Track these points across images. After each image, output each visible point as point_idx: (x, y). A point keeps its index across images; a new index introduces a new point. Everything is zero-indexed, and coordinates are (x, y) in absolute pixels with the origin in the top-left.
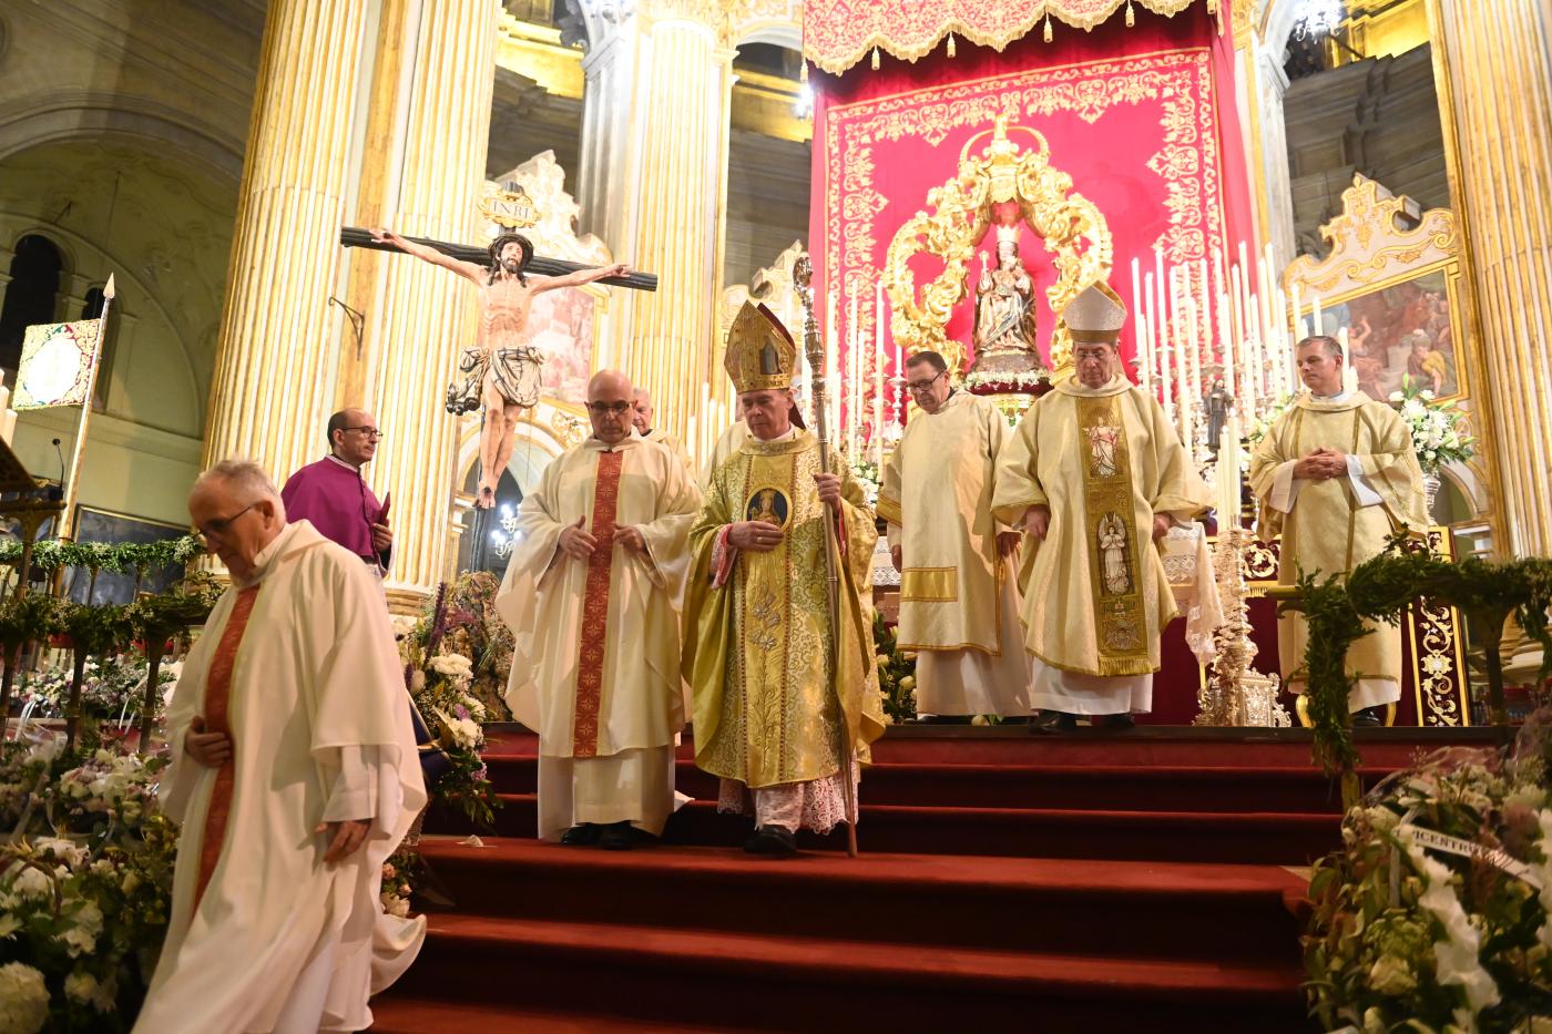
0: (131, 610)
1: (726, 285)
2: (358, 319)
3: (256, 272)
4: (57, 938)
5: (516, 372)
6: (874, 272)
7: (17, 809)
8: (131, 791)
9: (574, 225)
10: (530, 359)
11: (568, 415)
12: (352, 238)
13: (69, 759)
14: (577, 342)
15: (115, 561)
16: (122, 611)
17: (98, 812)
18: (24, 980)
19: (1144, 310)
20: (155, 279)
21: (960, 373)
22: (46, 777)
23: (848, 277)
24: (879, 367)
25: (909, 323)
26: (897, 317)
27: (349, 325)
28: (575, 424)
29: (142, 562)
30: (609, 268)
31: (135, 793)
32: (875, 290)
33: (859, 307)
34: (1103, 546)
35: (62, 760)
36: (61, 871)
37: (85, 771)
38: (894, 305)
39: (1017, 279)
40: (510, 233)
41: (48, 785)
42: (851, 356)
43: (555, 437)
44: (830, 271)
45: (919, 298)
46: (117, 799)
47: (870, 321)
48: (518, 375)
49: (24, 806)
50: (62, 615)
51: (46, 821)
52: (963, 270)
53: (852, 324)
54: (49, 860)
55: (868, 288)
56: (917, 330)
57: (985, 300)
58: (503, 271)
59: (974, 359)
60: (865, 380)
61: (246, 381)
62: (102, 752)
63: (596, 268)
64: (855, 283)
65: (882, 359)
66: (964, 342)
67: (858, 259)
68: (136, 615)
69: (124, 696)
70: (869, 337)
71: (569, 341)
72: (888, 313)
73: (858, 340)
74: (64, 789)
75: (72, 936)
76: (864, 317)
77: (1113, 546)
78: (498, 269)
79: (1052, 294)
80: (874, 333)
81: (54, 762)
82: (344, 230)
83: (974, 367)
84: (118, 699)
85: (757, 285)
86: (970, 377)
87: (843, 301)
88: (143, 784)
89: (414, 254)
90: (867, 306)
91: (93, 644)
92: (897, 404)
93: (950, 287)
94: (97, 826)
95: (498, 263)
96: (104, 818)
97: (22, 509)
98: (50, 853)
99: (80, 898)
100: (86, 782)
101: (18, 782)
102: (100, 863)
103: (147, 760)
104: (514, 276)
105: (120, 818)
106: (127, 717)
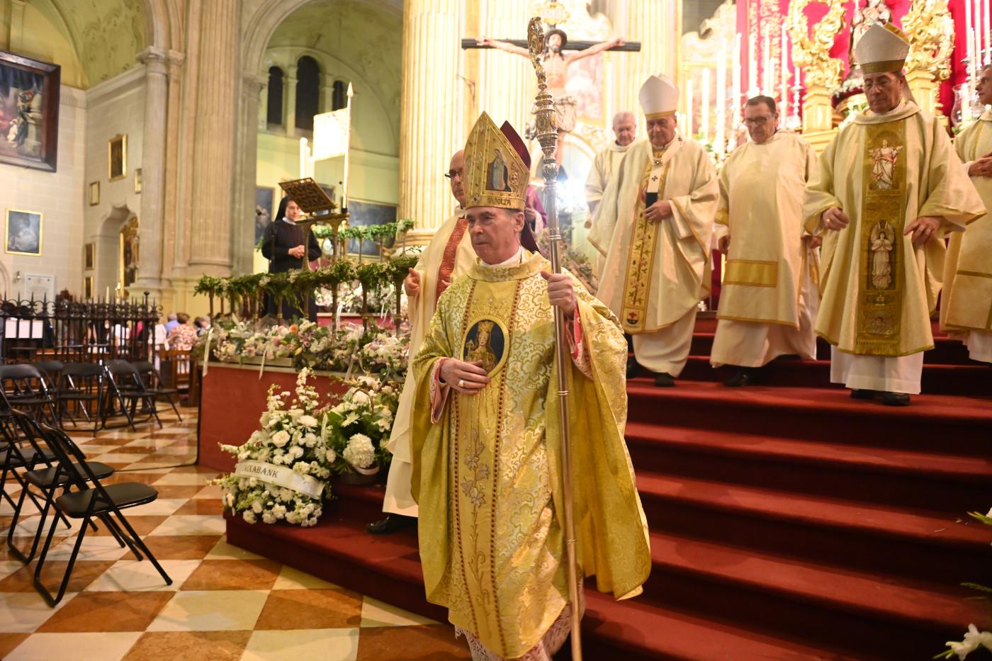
0: (385, 267)
1: (684, 33)
2: (472, 84)
3: (417, 65)
4: (374, 423)
5: (562, 112)
6: (781, 17)
7: (347, 362)
8: (395, 354)
9: (588, 8)
10: (569, 103)
11: (591, 126)
12: (469, 44)
13: (365, 339)
14: (594, 82)
15: (369, 235)
16: (382, 267)
17: (381, 364)
18: (363, 441)
19: (973, 25)
20: (364, 70)
21: (839, 80)
22: (357, 347)
23: (763, 23)
24: (784, 80)
25: (804, 51)
26: (796, 48)
27: (468, 89)
28: (595, 131)
29: (382, 234)
30: (611, 41)
31: (398, 355)
32: (781, 30)
33: (771, 41)
34: (873, 248)
35: (363, 339)
36: (371, 392)
37: (374, 344)
38: (793, 41)
39: (880, 13)
40: (553, 29)
41: (358, 351)
42: (765, 76)
43: (584, 140)
44: (751, 21)
45: (811, 33)
46: (390, 358)
47: (778, 50)
48: (563, 113)
49: (350, 361)
50: (355, 271)
51: (360, 367)
52: (842, 10)
53: (766, 53)
54: (365, 387)
55: (777, 29)
56: (810, 56)
57: (857, 30)
58: (551, 52)
59: (849, 71)
60: (775, 90)
61: (418, 127)
62: (379, 335)
63: (604, 42)
64: (768, 26)
65: (786, 74)
66: (843, 58)
67: (769, 10)
68: (388, 270)
69: (382, 302)
70: (777, 61)
71: (589, 81)
72: (790, 46)
73: (769, 64)
74: (366, 353)
75: (380, 423)
76: (774, 48)
77: (882, 249)
78: (547, 51)
79: (904, 21)
80: (780, 58)
81: (360, 340)
82: (463, 40)
83: (849, 76)
84: (379, 304)
85: (703, 31)
86: (846, 83)
87: (760, 38)
88: (400, 351)
89: (500, 48)
90: (776, 41)
91: (371, 284)
92: (796, 104)
93: (832, 23)
94: (382, 370)
95: (548, 48)
96: (385, 366)
97: (330, 218)
98: (365, 383)
99: (381, 406)
100: (375, 350)
101: (345, 349)
102: (386, 387)
103: (401, 339)
104: (557, 54)
105: (392, 367)
106: (384, 312)
